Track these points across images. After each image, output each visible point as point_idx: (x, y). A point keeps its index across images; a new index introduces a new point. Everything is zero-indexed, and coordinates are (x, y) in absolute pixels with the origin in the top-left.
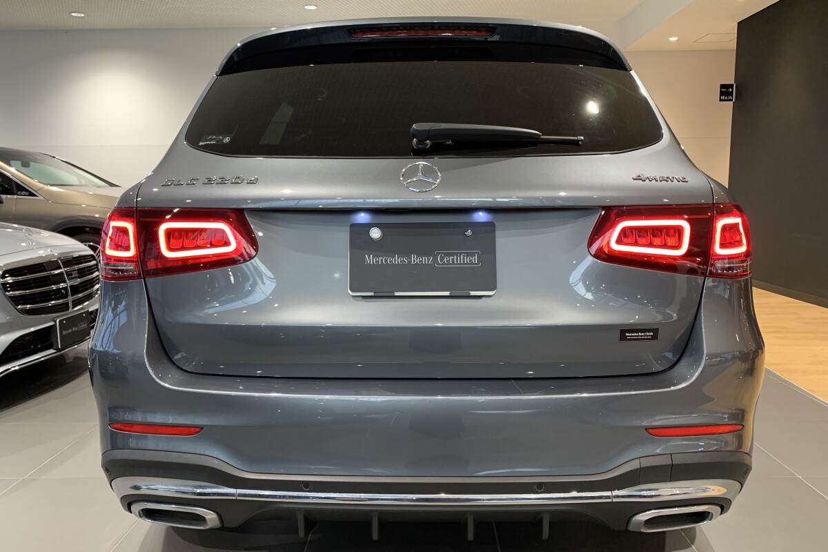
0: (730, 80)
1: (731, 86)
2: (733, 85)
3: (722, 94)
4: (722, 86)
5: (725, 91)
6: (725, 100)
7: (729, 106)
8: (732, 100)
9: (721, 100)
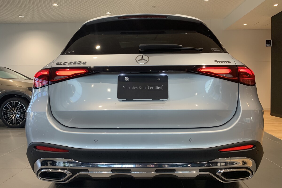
0: (270, 38)
1: (270, 41)
2: (271, 40)
3: (267, 43)
4: (267, 41)
5: (268, 43)
6: (268, 46)
7: (269, 48)
8: (270, 46)
9: (266, 46)
